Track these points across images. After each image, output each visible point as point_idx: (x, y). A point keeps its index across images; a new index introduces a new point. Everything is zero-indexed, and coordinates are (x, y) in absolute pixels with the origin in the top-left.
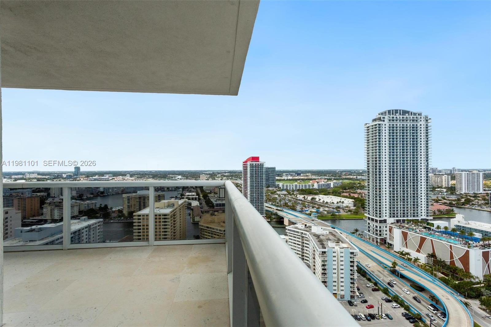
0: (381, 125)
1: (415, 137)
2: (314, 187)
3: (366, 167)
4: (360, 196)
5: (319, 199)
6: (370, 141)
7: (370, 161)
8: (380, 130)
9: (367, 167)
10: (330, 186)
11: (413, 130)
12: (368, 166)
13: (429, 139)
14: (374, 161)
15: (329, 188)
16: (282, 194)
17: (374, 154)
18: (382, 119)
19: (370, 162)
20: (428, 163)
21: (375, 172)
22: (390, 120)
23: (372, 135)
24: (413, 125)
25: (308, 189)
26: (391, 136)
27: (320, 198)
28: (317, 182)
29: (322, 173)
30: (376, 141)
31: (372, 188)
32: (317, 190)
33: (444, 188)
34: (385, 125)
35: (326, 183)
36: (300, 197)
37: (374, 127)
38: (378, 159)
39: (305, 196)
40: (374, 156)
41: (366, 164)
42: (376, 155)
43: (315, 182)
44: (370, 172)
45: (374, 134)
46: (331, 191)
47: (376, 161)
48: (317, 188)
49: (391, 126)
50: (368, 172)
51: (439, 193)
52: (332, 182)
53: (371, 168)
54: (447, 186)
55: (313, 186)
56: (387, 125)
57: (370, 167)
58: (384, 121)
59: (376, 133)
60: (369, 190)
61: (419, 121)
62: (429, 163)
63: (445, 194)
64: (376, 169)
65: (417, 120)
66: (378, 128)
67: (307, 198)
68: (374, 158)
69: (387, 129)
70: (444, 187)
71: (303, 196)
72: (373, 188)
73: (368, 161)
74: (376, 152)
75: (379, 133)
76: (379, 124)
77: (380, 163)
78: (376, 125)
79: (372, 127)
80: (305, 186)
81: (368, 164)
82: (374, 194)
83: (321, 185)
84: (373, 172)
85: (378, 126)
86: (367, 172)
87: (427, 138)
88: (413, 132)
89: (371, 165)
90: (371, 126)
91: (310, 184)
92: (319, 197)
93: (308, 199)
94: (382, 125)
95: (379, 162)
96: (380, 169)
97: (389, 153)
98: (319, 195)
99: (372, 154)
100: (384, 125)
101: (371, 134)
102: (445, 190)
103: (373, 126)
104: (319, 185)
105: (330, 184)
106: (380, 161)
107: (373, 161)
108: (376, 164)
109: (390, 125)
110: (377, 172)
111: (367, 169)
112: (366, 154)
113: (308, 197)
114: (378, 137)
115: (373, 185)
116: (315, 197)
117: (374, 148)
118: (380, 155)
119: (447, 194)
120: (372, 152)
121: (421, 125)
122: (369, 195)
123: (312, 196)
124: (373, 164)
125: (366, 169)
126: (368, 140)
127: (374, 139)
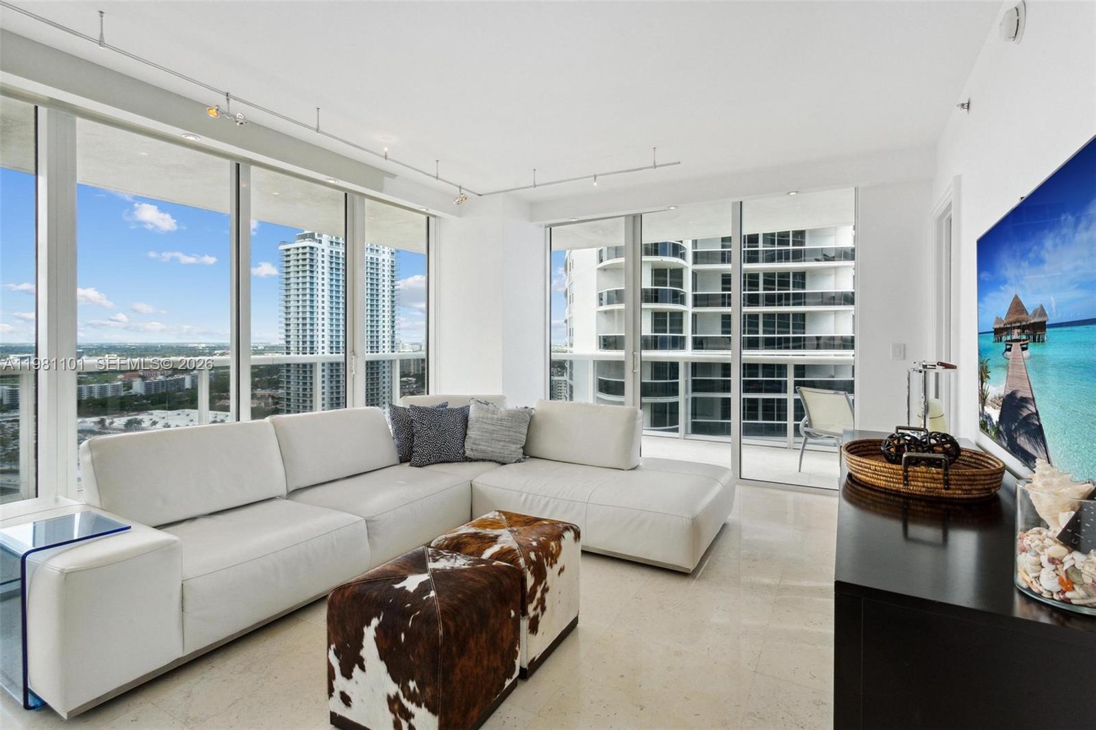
0: (315, 249)
1: (375, 282)
2: (131, 391)
3: (283, 336)
4: (263, 404)
5: (151, 422)
6: (292, 280)
7: (292, 325)
8: (312, 260)
9: (285, 337)
10: (183, 386)
11: (371, 268)
12: (288, 336)
13: (396, 287)
14: (301, 326)
15: (179, 390)
16: (8, 421)
17: (301, 309)
18: (316, 237)
19: (292, 327)
20: (393, 332)
21: (303, 348)
22: (332, 242)
23: (296, 269)
24: (371, 258)
25: (112, 397)
26: (334, 275)
27: (155, 419)
28: (140, 376)
29: (156, 351)
30: (304, 283)
31: (296, 384)
32: (142, 397)
33: (412, 376)
34: (323, 250)
35: (170, 378)
36: (85, 422)
37: (301, 251)
38: (308, 321)
39: (105, 417)
40: (301, 314)
41: (284, 331)
42: (304, 313)
43: (135, 376)
44: (292, 349)
45: (300, 267)
46: (187, 398)
47: (304, 325)
48: (144, 394)
49: (334, 254)
50: (287, 348)
51: (405, 386)
52: (189, 374)
53: (293, 339)
54: (416, 372)
55: (131, 388)
56: (327, 252)
57: (292, 337)
58: (320, 242)
59: (306, 265)
60: (288, 388)
61: (381, 252)
62: (396, 332)
63: (414, 386)
64: (304, 342)
65: (377, 251)
66: (308, 256)
67: (112, 423)
68: (301, 320)
69: (327, 259)
70: (412, 374)
71: (96, 419)
72: (299, 383)
73: (287, 325)
74: (304, 307)
75: (312, 266)
76: (312, 248)
77: (312, 330)
78: (304, 248)
79: (296, 252)
80: (103, 389)
81: (287, 330)
82: (301, 395)
83: (156, 384)
84: (298, 348)
85: (308, 250)
86: (285, 348)
87: (393, 287)
88: (372, 271)
89: (293, 333)
90: (294, 248)
91: (119, 383)
92: (151, 417)
93: (114, 425)
94: (317, 249)
95: (311, 328)
96: (312, 342)
97: (329, 309)
98: (150, 412)
99: (296, 309)
100: (320, 250)
101: (295, 266)
102: (414, 380)
103: (298, 249)
104: (148, 386)
105: (184, 379)
106: (312, 325)
107: (298, 324)
108: (304, 330)
109: (331, 252)
110: (306, 348)
111: (285, 343)
112: (283, 308)
113: (115, 420)
114: (308, 273)
115: (298, 377)
116: (139, 417)
117: (301, 296)
118: (312, 313)
119: (417, 387)
120: (296, 304)
121: (384, 260)
122: (289, 400)
123: (128, 416)
124: (298, 330)
125: (283, 342)
126: (287, 279)
127: (301, 279)
